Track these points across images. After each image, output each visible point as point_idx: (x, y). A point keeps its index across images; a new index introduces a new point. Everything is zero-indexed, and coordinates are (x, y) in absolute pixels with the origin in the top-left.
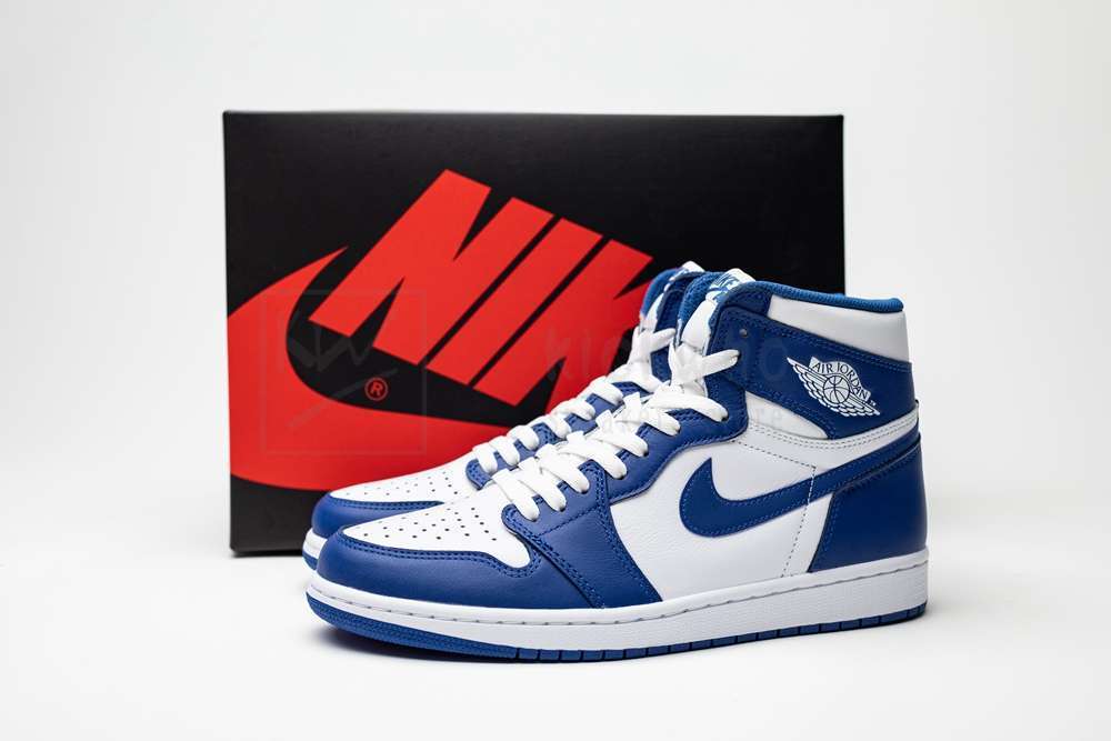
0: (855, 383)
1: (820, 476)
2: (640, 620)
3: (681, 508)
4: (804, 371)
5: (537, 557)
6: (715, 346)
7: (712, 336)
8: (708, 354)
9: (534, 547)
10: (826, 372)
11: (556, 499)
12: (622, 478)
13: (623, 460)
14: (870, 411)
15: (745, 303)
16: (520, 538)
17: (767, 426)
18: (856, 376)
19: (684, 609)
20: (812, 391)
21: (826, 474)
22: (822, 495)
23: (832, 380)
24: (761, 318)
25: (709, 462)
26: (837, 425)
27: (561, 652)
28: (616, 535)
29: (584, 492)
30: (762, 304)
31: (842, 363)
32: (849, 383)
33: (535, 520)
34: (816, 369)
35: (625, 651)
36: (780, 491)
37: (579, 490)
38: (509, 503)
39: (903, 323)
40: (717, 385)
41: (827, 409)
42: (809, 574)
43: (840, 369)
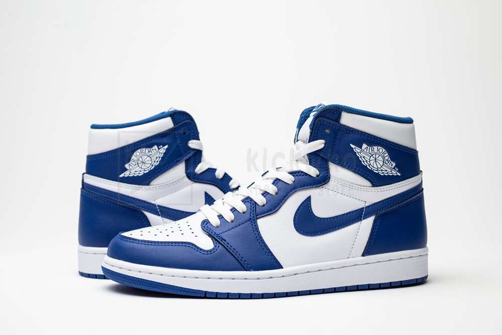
0: (387, 158)
1: (369, 206)
2: (271, 278)
3: (294, 221)
4: (359, 151)
5: (218, 245)
6: (312, 138)
7: (311, 133)
8: (309, 142)
9: (216, 240)
10: (371, 152)
11: (229, 216)
12: (264, 205)
13: (265, 197)
14: (395, 173)
15: (328, 115)
16: (210, 235)
17: (340, 179)
18: (387, 154)
19: (295, 273)
20: (364, 161)
21: (371, 205)
22: (369, 217)
23: (374, 156)
24: (336, 123)
25: (309, 198)
26: (377, 180)
27: (228, 294)
28: (259, 234)
29: (244, 213)
30: (337, 116)
31: (379, 147)
32: (384, 157)
33: (218, 227)
34: (365, 150)
35: (263, 294)
36: (347, 214)
37: (241, 212)
38: (206, 218)
39: (413, 129)
40: (313, 158)
41: (371, 171)
42: (362, 257)
43: (378, 150)
